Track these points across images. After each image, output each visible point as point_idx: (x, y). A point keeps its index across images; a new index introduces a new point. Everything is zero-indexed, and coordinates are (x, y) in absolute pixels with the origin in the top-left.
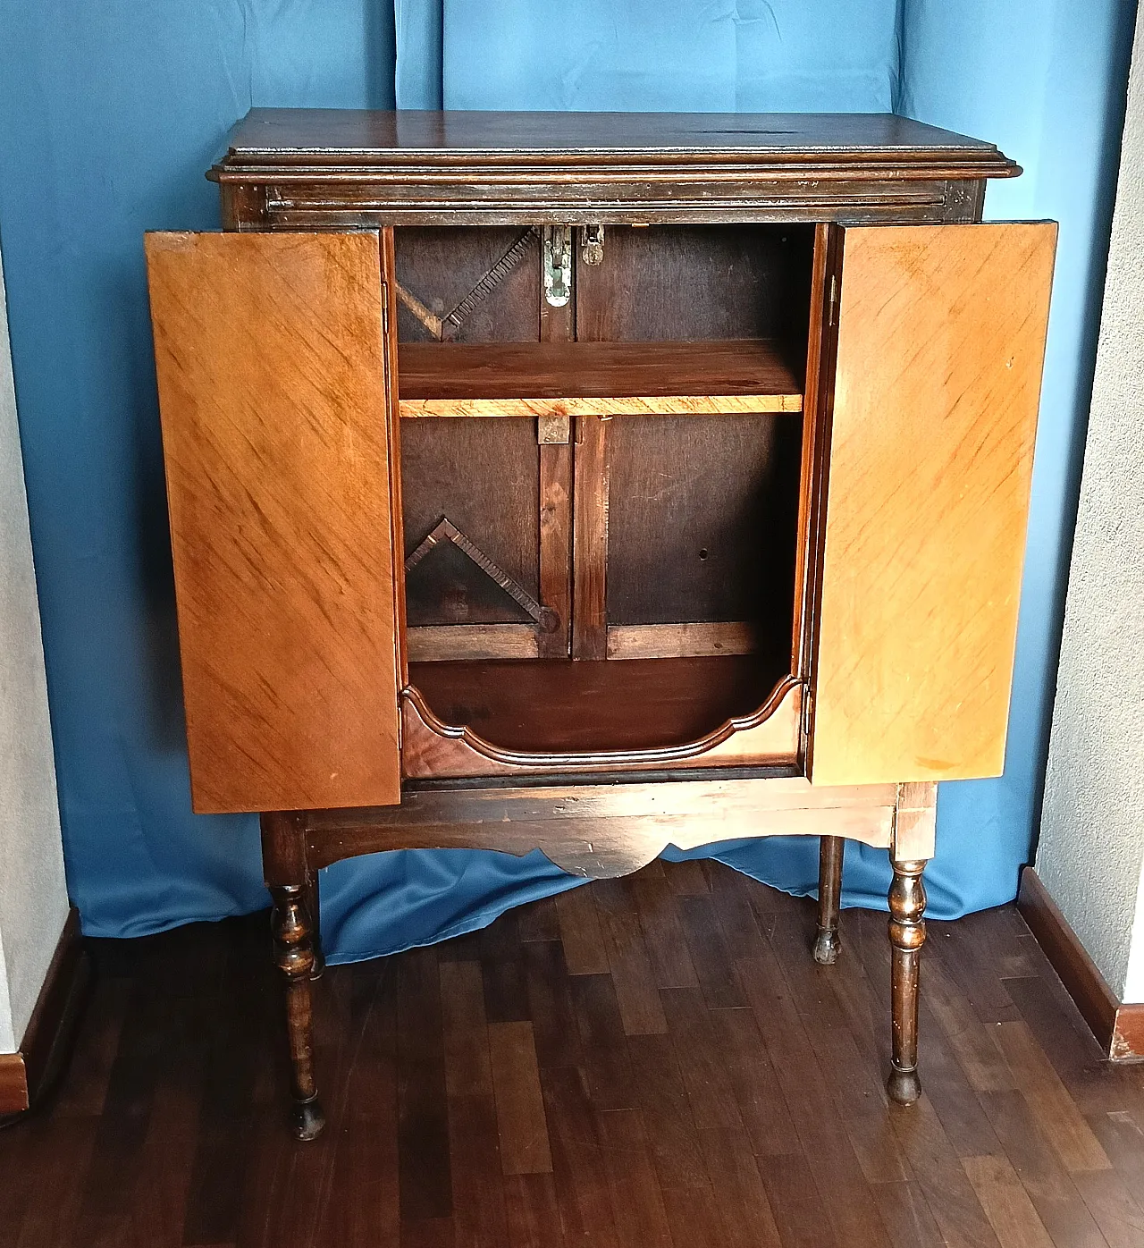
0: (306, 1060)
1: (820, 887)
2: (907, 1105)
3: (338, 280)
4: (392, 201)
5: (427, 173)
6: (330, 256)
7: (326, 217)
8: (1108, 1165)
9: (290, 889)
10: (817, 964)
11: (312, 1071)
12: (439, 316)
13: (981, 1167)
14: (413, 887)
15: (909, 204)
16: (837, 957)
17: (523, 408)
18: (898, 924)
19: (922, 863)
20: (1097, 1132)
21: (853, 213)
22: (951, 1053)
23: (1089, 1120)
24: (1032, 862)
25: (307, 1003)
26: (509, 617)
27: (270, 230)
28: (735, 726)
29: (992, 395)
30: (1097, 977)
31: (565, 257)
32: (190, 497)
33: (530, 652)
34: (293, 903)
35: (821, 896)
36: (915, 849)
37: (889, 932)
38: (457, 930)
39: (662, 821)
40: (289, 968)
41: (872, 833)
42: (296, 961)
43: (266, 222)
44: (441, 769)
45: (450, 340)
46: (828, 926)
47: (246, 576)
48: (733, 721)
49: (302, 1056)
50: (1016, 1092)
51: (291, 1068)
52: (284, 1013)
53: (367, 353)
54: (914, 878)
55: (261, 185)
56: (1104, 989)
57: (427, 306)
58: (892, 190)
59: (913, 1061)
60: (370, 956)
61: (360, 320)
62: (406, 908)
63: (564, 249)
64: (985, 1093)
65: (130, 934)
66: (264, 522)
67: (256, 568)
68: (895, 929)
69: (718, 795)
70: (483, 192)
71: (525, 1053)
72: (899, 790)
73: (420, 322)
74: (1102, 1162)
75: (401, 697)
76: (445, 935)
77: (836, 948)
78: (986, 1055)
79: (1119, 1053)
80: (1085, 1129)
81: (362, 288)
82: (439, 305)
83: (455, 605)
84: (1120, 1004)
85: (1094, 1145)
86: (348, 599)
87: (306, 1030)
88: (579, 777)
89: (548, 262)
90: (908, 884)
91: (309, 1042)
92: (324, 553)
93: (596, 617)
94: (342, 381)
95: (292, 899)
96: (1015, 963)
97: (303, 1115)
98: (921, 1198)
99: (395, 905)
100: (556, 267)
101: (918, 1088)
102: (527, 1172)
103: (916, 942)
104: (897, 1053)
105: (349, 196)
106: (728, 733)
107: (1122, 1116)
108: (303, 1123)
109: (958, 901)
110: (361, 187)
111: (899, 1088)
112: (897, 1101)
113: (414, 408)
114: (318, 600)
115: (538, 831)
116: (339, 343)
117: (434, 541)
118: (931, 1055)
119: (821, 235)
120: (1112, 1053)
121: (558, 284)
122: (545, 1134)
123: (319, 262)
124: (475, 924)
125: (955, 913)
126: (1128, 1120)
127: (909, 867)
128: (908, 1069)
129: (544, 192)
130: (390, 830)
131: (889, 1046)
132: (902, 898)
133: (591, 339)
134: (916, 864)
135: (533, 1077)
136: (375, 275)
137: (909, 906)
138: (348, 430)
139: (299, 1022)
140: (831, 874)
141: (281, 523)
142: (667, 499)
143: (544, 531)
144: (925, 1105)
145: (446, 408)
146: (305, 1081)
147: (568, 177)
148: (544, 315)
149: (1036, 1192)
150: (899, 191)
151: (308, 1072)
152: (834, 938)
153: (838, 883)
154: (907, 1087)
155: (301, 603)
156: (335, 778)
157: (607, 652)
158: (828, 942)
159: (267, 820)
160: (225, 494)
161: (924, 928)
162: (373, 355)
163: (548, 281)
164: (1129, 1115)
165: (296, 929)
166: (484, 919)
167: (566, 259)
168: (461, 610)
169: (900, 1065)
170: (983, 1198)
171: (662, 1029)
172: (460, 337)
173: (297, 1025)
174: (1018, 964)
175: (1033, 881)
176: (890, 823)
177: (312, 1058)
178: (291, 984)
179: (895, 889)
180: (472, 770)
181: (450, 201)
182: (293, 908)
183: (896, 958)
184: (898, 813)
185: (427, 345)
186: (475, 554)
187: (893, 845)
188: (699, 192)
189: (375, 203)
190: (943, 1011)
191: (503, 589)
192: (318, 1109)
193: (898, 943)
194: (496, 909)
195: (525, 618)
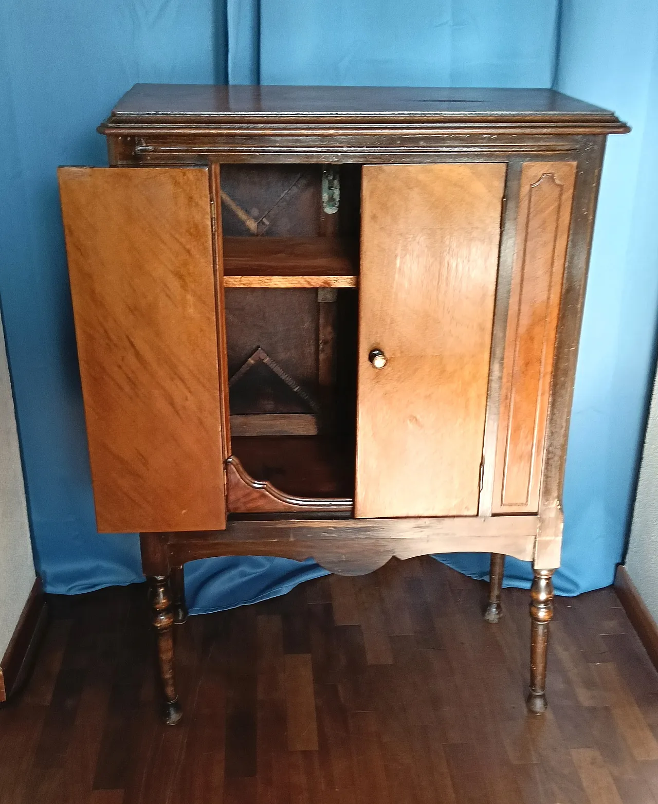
0: (170, 678)
1: (491, 573)
2: (539, 714)
3: (182, 200)
4: (217, 147)
6: (176, 183)
7: (175, 158)
9: (159, 578)
10: (487, 621)
11: (174, 685)
12: (255, 218)
13: (583, 756)
14: (243, 568)
15: (556, 150)
16: (499, 619)
17: (305, 282)
18: (536, 607)
19: (551, 570)
22: (568, 682)
23: (651, 727)
24: (623, 563)
25: (170, 646)
26: (299, 409)
27: (138, 166)
31: (336, 181)
32: (90, 338)
33: (313, 431)
34: (161, 587)
35: (491, 579)
36: (548, 562)
37: (530, 610)
38: (269, 595)
39: (389, 542)
40: (159, 625)
41: (520, 552)
42: (164, 620)
43: (136, 161)
44: (252, 507)
45: (263, 235)
46: (495, 600)
47: (127, 388)
49: (168, 676)
50: (607, 709)
52: (157, 651)
53: (201, 247)
54: (547, 579)
55: (133, 136)
57: (248, 213)
58: (545, 141)
59: (543, 688)
60: (216, 610)
61: (196, 225)
62: (239, 581)
63: (335, 176)
64: (587, 708)
65: (73, 593)
66: (137, 354)
67: (133, 383)
68: (534, 609)
69: (425, 527)
70: (276, 141)
71: (306, 674)
72: (539, 525)
73: (244, 223)
75: (226, 463)
76: (261, 598)
77: (499, 613)
78: (589, 684)
80: (648, 733)
81: (197, 204)
82: (255, 211)
83: (266, 402)
86: (191, 404)
87: (170, 661)
88: (337, 514)
89: (325, 186)
90: (543, 583)
91: (173, 668)
92: (175, 374)
94: (185, 264)
95: (160, 584)
96: (610, 625)
97: (169, 711)
98: (543, 775)
99: (232, 579)
100: (329, 188)
101: (546, 704)
102: (303, 749)
103: (547, 618)
104: (533, 684)
105: (189, 143)
108: (169, 715)
109: (576, 585)
110: (197, 137)
111: (534, 704)
112: (532, 712)
114: (172, 404)
115: (312, 547)
116: (183, 240)
117: (252, 362)
118: (555, 683)
121: (331, 199)
122: (315, 726)
123: (170, 188)
124: (280, 591)
125: (574, 592)
127: (543, 573)
128: (540, 693)
129: (316, 141)
130: (219, 544)
131: (528, 676)
132: (538, 592)
134: (548, 571)
135: (310, 690)
136: (206, 196)
137: (543, 596)
138: (190, 298)
139: (166, 656)
140: (497, 569)
141: (148, 355)
143: (322, 356)
144: (549, 715)
145: (255, 281)
146: (170, 691)
147: (332, 132)
148: (322, 219)
149: (616, 772)
151: (172, 685)
152: (498, 607)
153: (501, 572)
154: (538, 704)
155: (161, 405)
156: (185, 513)
158: (494, 610)
159: (143, 536)
160: (113, 336)
161: (552, 608)
162: (205, 248)
163: (325, 197)
165: (164, 601)
166: (285, 589)
167: (337, 183)
168: (269, 405)
169: (534, 690)
170: (582, 776)
171: (390, 661)
172: (269, 233)
173: (164, 658)
174: (612, 625)
175: (624, 574)
176: (531, 546)
177: (174, 678)
178: (160, 634)
179: (535, 582)
180: (268, 507)
181: (255, 147)
182: (162, 590)
183: (534, 628)
184: (537, 539)
185: (248, 238)
186: (278, 370)
187: (534, 559)
188: (417, 143)
189: (206, 148)
190: (564, 654)
191: (296, 392)
192: (178, 707)
193: (535, 619)
194: (293, 583)
195: (309, 410)
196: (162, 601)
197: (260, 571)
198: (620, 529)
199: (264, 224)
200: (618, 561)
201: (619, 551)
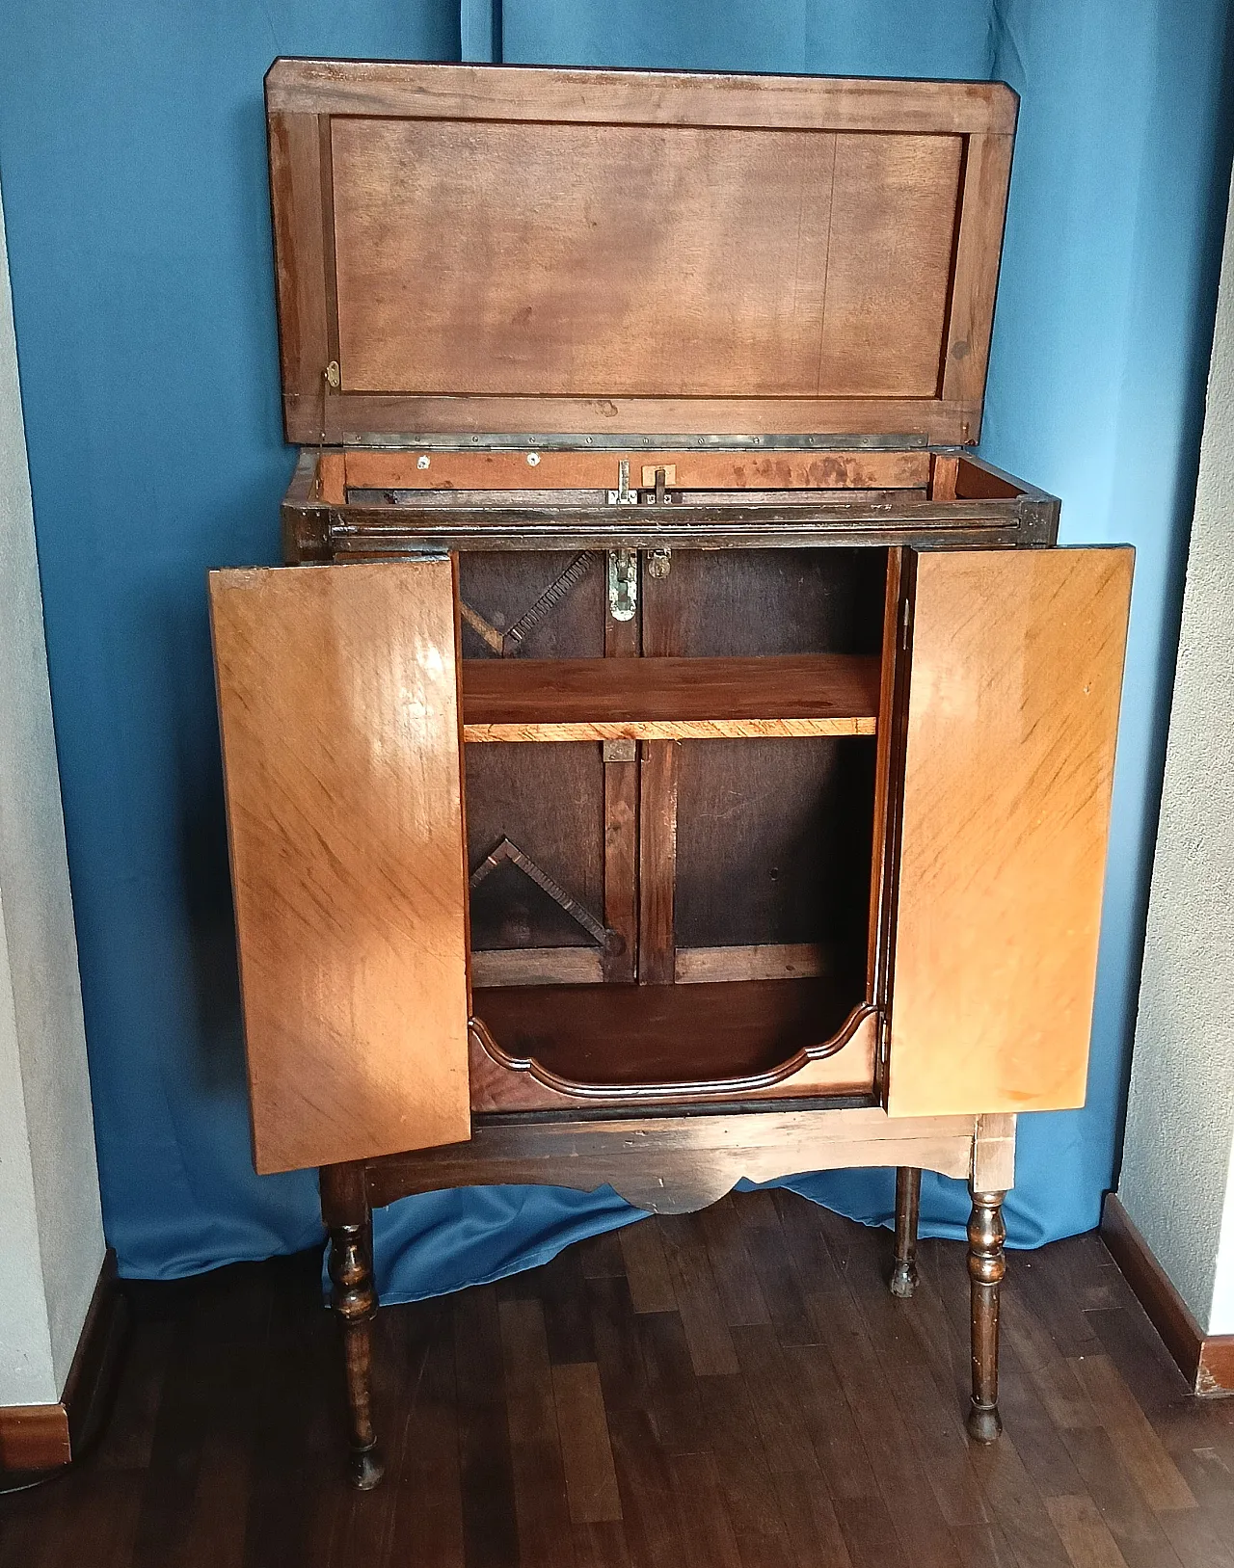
0: (365, 1407)
1: (897, 1215)
2: (988, 1443)
4: (457, 525)
7: (393, 543)
8: (1194, 1503)
9: (349, 1228)
10: (894, 1298)
11: (372, 1418)
12: (500, 630)
13: (1064, 1508)
14: (470, 1222)
15: (983, 527)
16: (914, 1290)
17: (592, 733)
18: (977, 1257)
19: (1001, 1194)
20: (1182, 1468)
21: (927, 537)
22: (1033, 1389)
23: (1176, 1458)
24: (1114, 1188)
25: (366, 1347)
26: (572, 939)
28: (810, 1055)
29: (1069, 721)
30: (1181, 1306)
31: (630, 570)
33: (594, 975)
34: (352, 1244)
35: (897, 1226)
36: (995, 1179)
37: (968, 1263)
39: (735, 1154)
40: (348, 1311)
41: (950, 1164)
44: (507, 1103)
45: (511, 656)
46: (905, 1258)
48: (807, 1050)
49: (360, 1401)
50: (1100, 1430)
51: (350, 1414)
52: (342, 1357)
54: (992, 1209)
55: (325, 511)
56: (1190, 1321)
57: (487, 620)
58: (966, 514)
59: (994, 1398)
60: (426, 1294)
62: (461, 1244)
63: (630, 562)
64: (1069, 1430)
65: (169, 1276)
66: (333, 862)
67: (324, 910)
68: (974, 1262)
69: (793, 1127)
71: (591, 1396)
72: (977, 1119)
73: (480, 637)
74: (1186, 1500)
76: (504, 1272)
77: (913, 1281)
78: (1069, 1393)
79: (1206, 1387)
80: (1172, 1467)
82: (500, 618)
83: (516, 928)
84: (1205, 1335)
85: (1180, 1482)
86: (419, 933)
87: (365, 1374)
88: (650, 1110)
89: (614, 577)
90: (988, 1215)
91: (369, 1387)
92: (395, 889)
93: (663, 939)
95: (351, 1239)
96: (1099, 1294)
97: (362, 1464)
98: (1002, 1540)
99: (451, 1239)
100: (621, 581)
101: (999, 1425)
102: (598, 1520)
103: (996, 1274)
104: (977, 1390)
105: (414, 521)
106: (802, 1062)
107: (1207, 1452)
108: (361, 1472)
109: (1039, 1230)
111: (980, 1427)
112: (976, 1439)
113: (480, 732)
115: (606, 1166)
117: (494, 862)
118: (1012, 1392)
119: (894, 557)
120: (1198, 1387)
121: (624, 597)
122: (613, 1481)
124: (536, 1259)
125: (1035, 1241)
126: (1215, 1456)
127: (988, 1198)
128: (988, 1406)
130: (453, 1166)
131: (968, 1383)
132: (981, 1231)
133: (657, 654)
134: (995, 1195)
135: (600, 1422)
137: (988, 1239)
139: (358, 1366)
140: (908, 1204)
141: (352, 862)
142: (737, 818)
143: (610, 851)
144: (1006, 1444)
145: (512, 732)
146: (364, 1428)
148: (609, 629)
149: (1121, 1531)
150: (972, 514)
151: (367, 1418)
152: (912, 1271)
153: (915, 1213)
154: (987, 1425)
156: (405, 1121)
157: (675, 975)
158: (905, 1275)
161: (1003, 1260)
163: (614, 594)
164: (1214, 1451)
165: (356, 1270)
166: (545, 1255)
167: (632, 572)
168: (522, 933)
169: (980, 1403)
170: (1066, 1539)
171: (734, 1369)
172: (522, 651)
173: (355, 1370)
174: (1101, 1294)
175: (1117, 1208)
176: (967, 1154)
177: (372, 1403)
178: (352, 1328)
179: (974, 1221)
180: (537, 1104)
181: (516, 526)
182: (353, 1249)
183: (976, 1292)
184: (976, 1142)
185: (487, 661)
186: (537, 876)
187: (972, 1176)
188: (770, 517)
189: (441, 528)
190: (1024, 1345)
191: (567, 911)
192: (377, 1458)
193: (976, 1278)
194: (556, 1245)
195: (590, 942)
196: (354, 1268)
197: (489, 1228)
198: (1108, 1131)
199: (513, 638)
200: (1108, 1187)
201: (1107, 1169)
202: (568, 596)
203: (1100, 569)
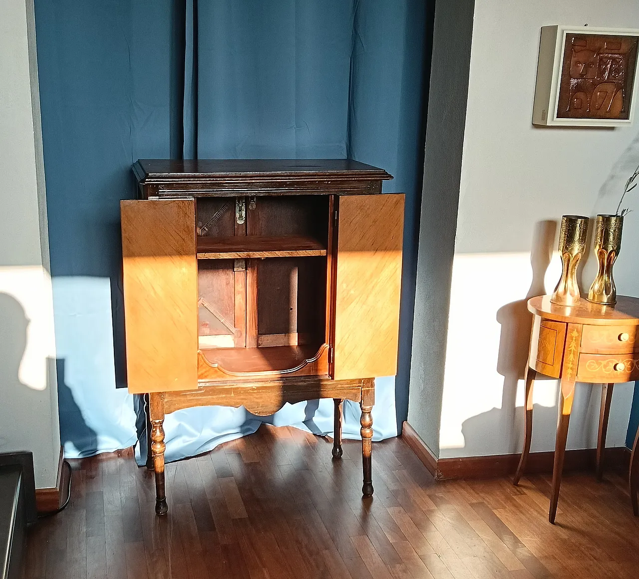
2: (369, 496)
3: (181, 214)
5: (210, 180)
6: (179, 206)
8: (436, 508)
9: (159, 421)
12: (200, 227)
13: (393, 510)
14: (185, 438)
15: (359, 188)
18: (364, 429)
20: (432, 500)
21: (341, 191)
23: (430, 496)
26: (224, 332)
28: (308, 362)
29: (387, 248)
31: (243, 207)
33: (232, 345)
34: (159, 427)
45: (204, 236)
46: (338, 443)
48: (307, 360)
50: (404, 489)
53: (190, 237)
54: (368, 413)
55: (157, 185)
56: (433, 456)
58: (354, 184)
61: (188, 227)
63: (243, 205)
64: (393, 490)
66: (155, 293)
67: (152, 309)
68: (363, 431)
70: (226, 186)
71: (233, 485)
72: (362, 382)
79: (439, 477)
80: (428, 499)
81: (189, 216)
82: (200, 224)
84: (438, 459)
86: (182, 319)
89: (237, 210)
90: (367, 415)
92: (175, 303)
93: (255, 332)
100: (240, 211)
102: (240, 518)
103: (370, 435)
106: (305, 364)
109: (381, 434)
111: (366, 490)
113: (201, 256)
114: (173, 320)
115: (243, 399)
116: (181, 234)
119: (332, 199)
120: (436, 477)
121: (241, 216)
123: (176, 208)
126: (442, 495)
127: (366, 408)
128: (369, 482)
130: (193, 399)
132: (365, 420)
133: (252, 235)
138: (183, 263)
143: (236, 302)
144: (375, 496)
145: (211, 256)
148: (236, 227)
149: (412, 516)
154: (369, 489)
156: (176, 381)
157: (259, 344)
158: (338, 449)
162: (192, 238)
163: (237, 215)
165: (161, 436)
168: (207, 330)
169: (366, 481)
172: (207, 235)
176: (360, 394)
181: (216, 189)
183: (364, 443)
184: (362, 389)
186: (212, 311)
187: (360, 401)
191: (222, 322)
193: (364, 437)
194: (215, 444)
195: (230, 332)
197: (193, 440)
199: (205, 230)
202: (222, 216)
203: (395, 200)
